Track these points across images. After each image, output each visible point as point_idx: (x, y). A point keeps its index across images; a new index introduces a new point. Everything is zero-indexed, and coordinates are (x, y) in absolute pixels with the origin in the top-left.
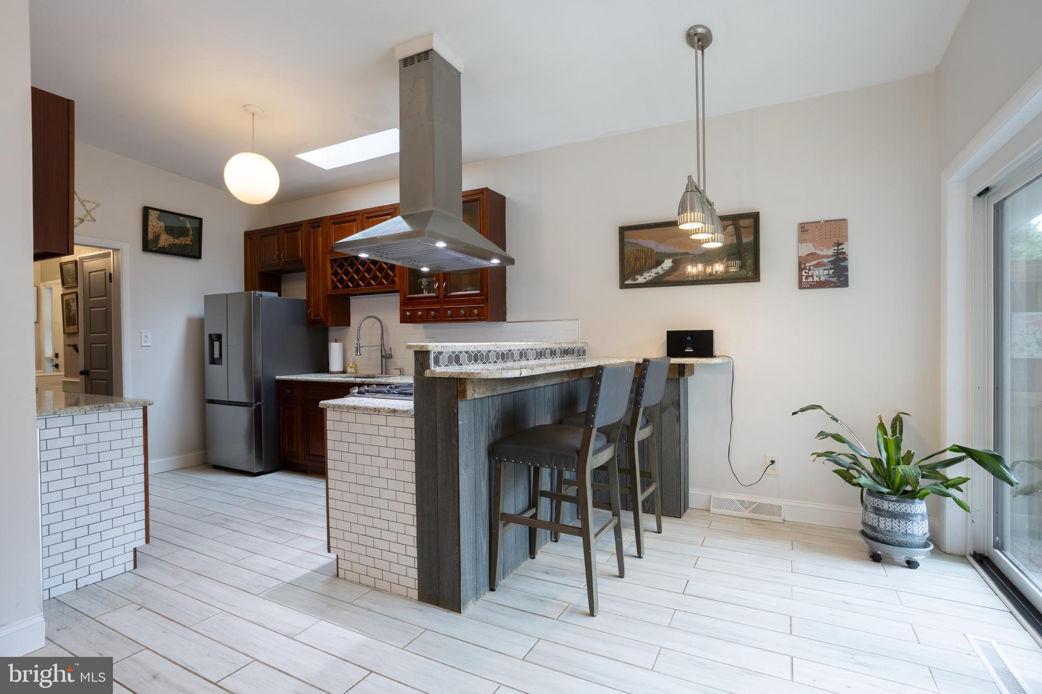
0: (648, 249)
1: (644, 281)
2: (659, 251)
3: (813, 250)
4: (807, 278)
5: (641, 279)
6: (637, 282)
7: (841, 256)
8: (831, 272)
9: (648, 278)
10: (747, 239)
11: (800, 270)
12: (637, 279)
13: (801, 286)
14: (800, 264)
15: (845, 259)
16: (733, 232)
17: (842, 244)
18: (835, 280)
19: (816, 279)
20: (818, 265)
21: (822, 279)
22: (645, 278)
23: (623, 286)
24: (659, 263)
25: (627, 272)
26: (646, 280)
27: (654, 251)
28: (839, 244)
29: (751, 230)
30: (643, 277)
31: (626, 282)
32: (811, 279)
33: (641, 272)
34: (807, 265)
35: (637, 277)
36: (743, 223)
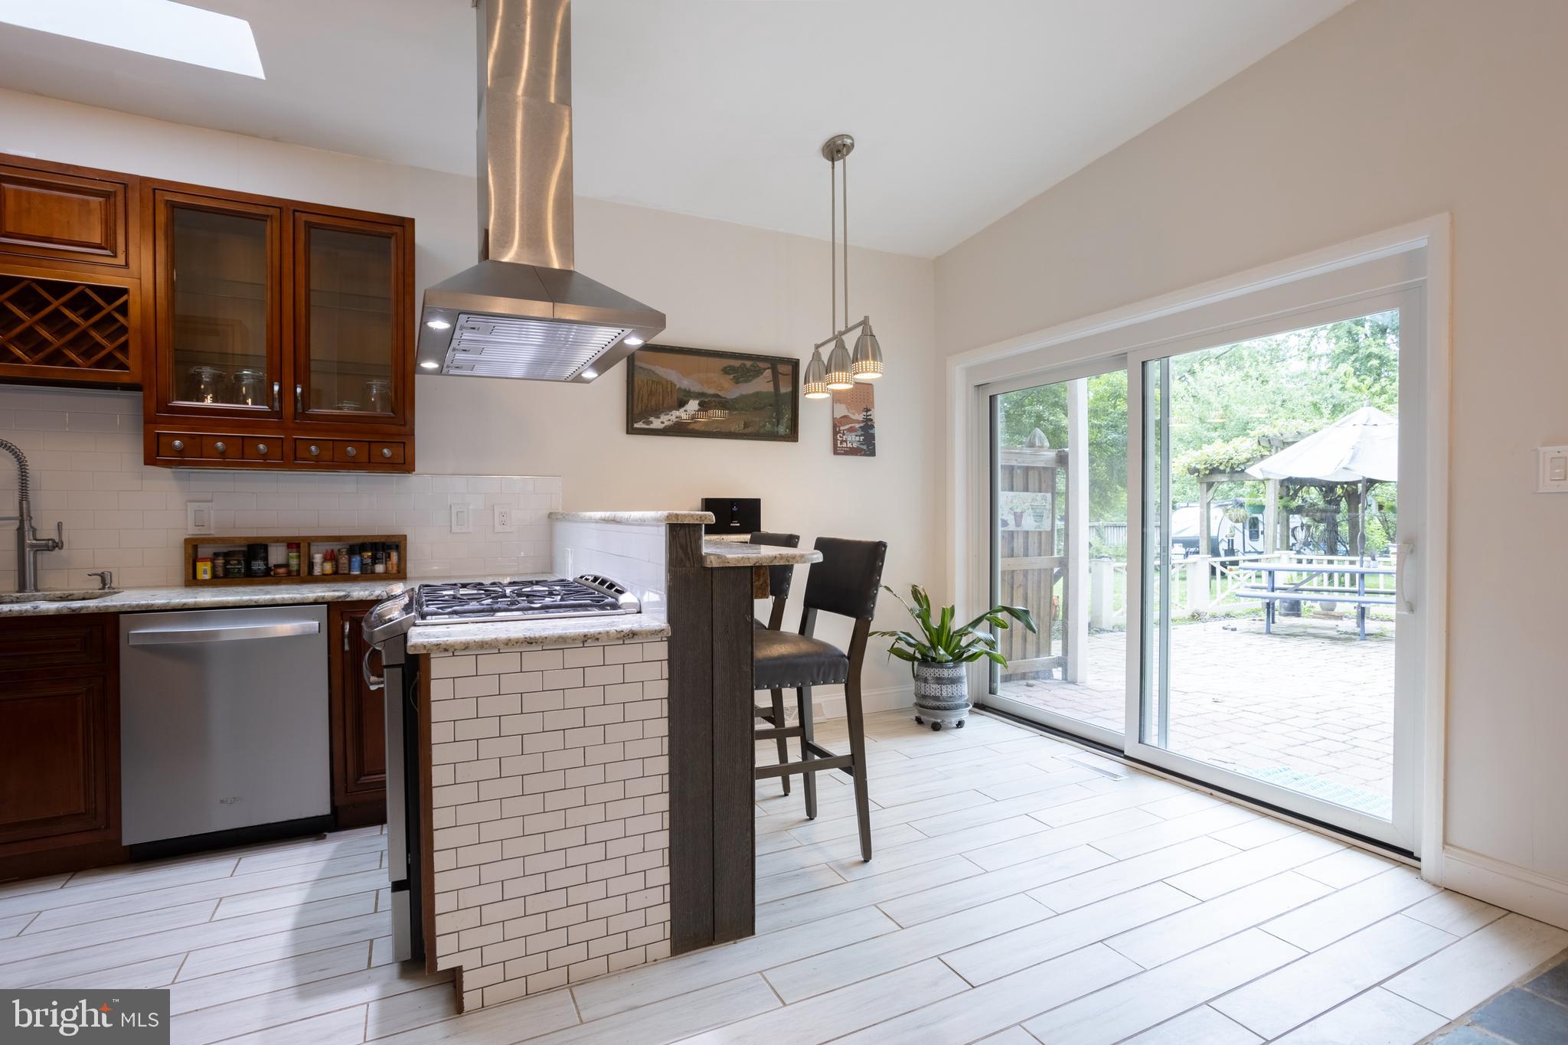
0: (667, 382)
1: (661, 426)
2: (683, 387)
3: (846, 413)
4: (841, 443)
5: (657, 423)
6: (651, 426)
7: (869, 423)
8: (862, 438)
9: (667, 423)
10: (786, 389)
11: (835, 433)
12: (651, 422)
13: (836, 452)
14: (835, 426)
15: (872, 427)
16: (771, 378)
17: (870, 410)
18: (865, 447)
19: (849, 445)
20: (851, 430)
21: (855, 445)
22: (662, 423)
23: (631, 430)
24: (681, 404)
25: (637, 410)
26: (663, 425)
27: (675, 386)
28: (867, 410)
29: (789, 378)
30: (660, 420)
31: (636, 425)
32: (844, 445)
33: (657, 412)
34: (842, 428)
35: (652, 419)
36: (782, 368)
